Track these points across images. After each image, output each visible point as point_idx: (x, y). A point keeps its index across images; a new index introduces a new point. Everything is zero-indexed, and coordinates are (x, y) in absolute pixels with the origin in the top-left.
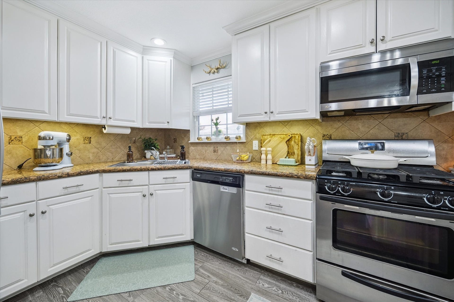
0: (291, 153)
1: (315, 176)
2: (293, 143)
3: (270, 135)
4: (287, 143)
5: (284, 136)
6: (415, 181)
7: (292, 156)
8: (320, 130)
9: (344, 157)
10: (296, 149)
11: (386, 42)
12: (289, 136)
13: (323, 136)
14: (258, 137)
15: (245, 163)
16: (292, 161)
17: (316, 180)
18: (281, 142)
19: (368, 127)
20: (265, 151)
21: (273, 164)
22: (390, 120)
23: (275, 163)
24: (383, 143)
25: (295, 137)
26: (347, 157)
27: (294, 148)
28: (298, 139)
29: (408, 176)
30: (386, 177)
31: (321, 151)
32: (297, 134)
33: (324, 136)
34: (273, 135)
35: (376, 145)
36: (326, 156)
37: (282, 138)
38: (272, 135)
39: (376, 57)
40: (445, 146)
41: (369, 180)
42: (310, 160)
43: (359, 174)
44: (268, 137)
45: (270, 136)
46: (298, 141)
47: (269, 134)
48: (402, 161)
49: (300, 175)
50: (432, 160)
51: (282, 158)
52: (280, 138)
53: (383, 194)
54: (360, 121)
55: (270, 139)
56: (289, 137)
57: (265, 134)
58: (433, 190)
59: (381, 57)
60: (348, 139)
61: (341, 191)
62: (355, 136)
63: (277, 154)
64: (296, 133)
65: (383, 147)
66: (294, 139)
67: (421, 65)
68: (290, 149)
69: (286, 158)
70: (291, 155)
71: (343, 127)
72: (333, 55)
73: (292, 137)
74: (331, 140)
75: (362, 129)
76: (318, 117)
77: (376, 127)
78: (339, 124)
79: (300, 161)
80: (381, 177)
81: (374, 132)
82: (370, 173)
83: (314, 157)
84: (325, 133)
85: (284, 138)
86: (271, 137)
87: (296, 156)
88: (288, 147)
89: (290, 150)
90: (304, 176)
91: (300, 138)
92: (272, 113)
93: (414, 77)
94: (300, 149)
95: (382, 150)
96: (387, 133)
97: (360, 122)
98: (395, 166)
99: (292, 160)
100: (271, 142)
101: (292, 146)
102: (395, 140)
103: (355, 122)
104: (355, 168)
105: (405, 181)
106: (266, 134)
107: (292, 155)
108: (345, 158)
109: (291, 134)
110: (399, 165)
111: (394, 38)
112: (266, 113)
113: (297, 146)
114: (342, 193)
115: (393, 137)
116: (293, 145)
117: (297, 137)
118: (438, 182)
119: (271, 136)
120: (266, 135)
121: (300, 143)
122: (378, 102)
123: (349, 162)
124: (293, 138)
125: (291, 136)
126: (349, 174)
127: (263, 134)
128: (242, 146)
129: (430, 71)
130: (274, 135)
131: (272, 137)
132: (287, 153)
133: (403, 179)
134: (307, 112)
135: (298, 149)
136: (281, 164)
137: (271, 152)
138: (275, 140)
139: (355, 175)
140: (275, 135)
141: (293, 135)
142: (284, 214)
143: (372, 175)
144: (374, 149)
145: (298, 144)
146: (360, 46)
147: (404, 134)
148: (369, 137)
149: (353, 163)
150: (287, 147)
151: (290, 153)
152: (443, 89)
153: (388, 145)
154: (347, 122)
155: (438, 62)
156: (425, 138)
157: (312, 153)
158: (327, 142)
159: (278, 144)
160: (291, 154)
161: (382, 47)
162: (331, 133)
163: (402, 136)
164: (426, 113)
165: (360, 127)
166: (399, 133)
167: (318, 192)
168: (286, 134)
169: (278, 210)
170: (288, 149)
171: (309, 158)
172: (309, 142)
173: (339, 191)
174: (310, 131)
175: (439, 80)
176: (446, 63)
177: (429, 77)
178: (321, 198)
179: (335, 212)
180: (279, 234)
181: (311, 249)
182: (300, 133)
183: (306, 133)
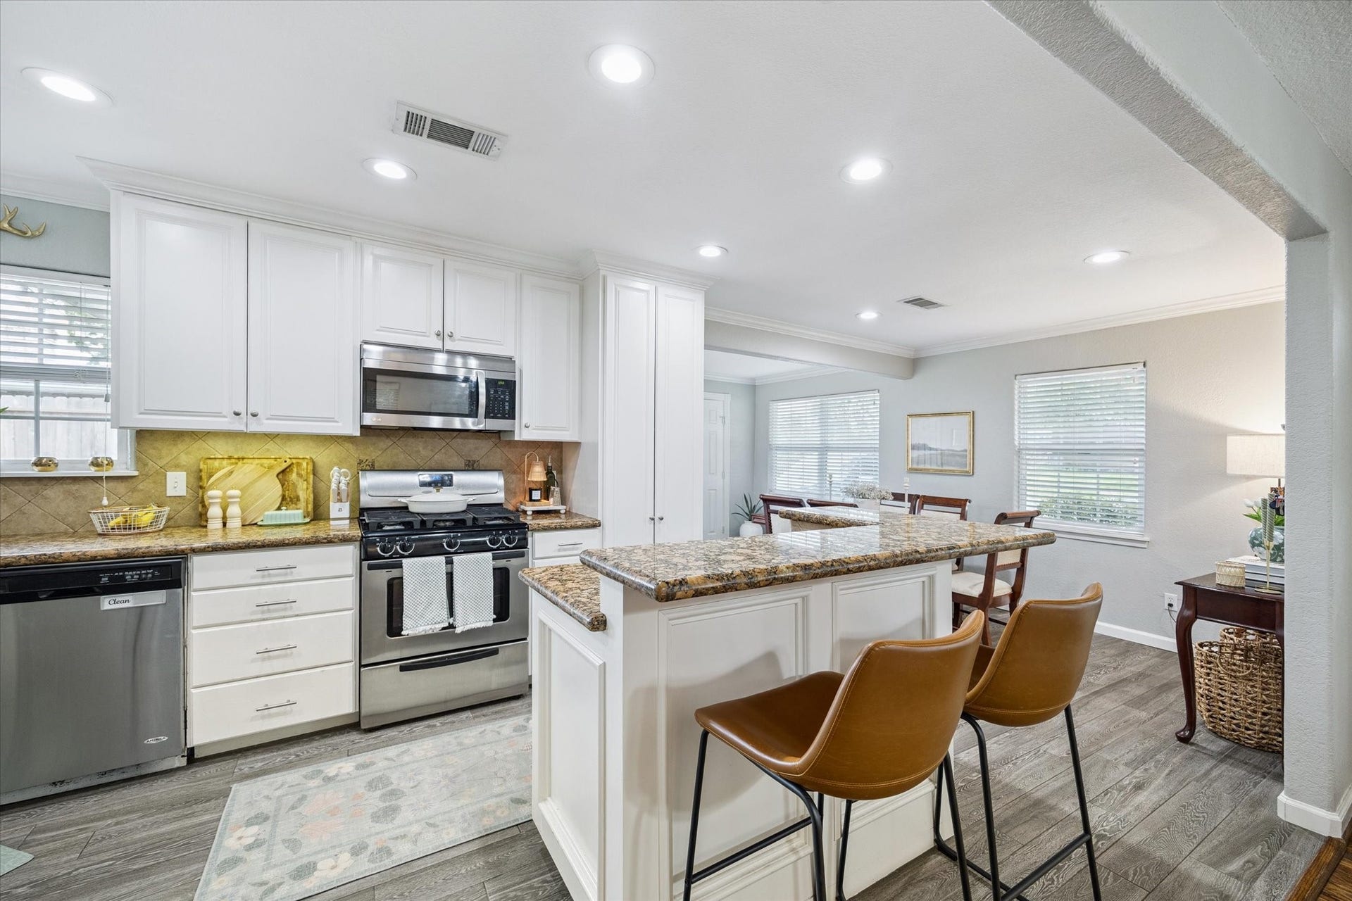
0: (290, 498)
1: (360, 535)
2: (294, 476)
3: (230, 458)
4: (280, 476)
5: (272, 461)
6: (481, 523)
7: (294, 505)
8: (355, 453)
9: (399, 499)
10: (303, 490)
11: (454, 341)
12: (285, 462)
13: (359, 464)
14: (184, 463)
15: (149, 533)
16: (295, 514)
17: (360, 539)
18: (264, 474)
19: (431, 450)
20: (222, 498)
21: (243, 525)
23: (247, 523)
24: (451, 476)
25: (299, 464)
26: (403, 500)
27: (299, 487)
28: (307, 469)
29: (475, 519)
30: (453, 524)
31: (358, 493)
32: (303, 458)
33: (360, 462)
34: (238, 459)
35: (442, 478)
36: (366, 501)
37: (266, 465)
38: (236, 459)
39: (441, 358)
40: (514, 477)
41: (435, 529)
42: (340, 510)
43: (423, 523)
44: (222, 464)
45: (229, 461)
46: (307, 472)
47: (226, 457)
48: (470, 500)
49: (332, 536)
50: (500, 497)
51: (268, 511)
52: (259, 466)
53: (449, 546)
54: (420, 439)
55: (229, 468)
56: (284, 466)
57: (212, 457)
58: (494, 530)
59: (448, 360)
60: (402, 468)
61: (399, 550)
62: (413, 465)
63: (253, 504)
64: (301, 457)
65: (451, 480)
66: (297, 469)
67: (490, 382)
68: (288, 490)
69: (279, 509)
70: (290, 503)
71: (394, 449)
72: (381, 333)
73: (292, 464)
74: (374, 470)
75: (423, 452)
76: (357, 432)
77: (443, 451)
78: (388, 442)
79: (312, 514)
80: (448, 523)
81: (439, 457)
82: (436, 521)
83: (347, 504)
84: (364, 459)
85: (270, 467)
86: (232, 464)
87: (302, 504)
88: (282, 486)
89: (287, 492)
90: (340, 537)
91: (310, 467)
92: (254, 415)
93: (482, 394)
94: (311, 489)
95: (450, 486)
96: (455, 459)
97: (420, 442)
98: (464, 508)
99: (298, 514)
100: (233, 476)
101: (293, 484)
102: (465, 470)
103: (413, 440)
104: (416, 515)
105: (471, 524)
106: (216, 456)
107: (292, 503)
108: (401, 502)
109: (290, 458)
110: (469, 506)
111: (463, 339)
112: (237, 414)
113: (305, 482)
114: (402, 552)
115: (462, 466)
116: (295, 481)
117: (304, 464)
118: (500, 522)
119: (233, 461)
120: (215, 458)
121: (312, 476)
122: (444, 421)
123: (406, 508)
124: (295, 466)
125: (289, 462)
126: (408, 525)
127: (206, 457)
128: (121, 488)
129: (496, 392)
130: (241, 460)
131: (237, 463)
132: (280, 499)
133: (469, 523)
134: (337, 422)
135: (307, 489)
136: (270, 523)
137: (238, 500)
138: (246, 471)
139: (417, 526)
140: (243, 459)
141: (294, 461)
142: (297, 615)
143: (436, 523)
144: (439, 485)
145: (306, 480)
146: (423, 334)
147: (474, 462)
148: (433, 465)
149: (413, 508)
150: (280, 485)
151: (288, 499)
152: (507, 416)
153: (458, 478)
154: (401, 439)
155: (503, 383)
156: (496, 467)
157: (344, 496)
158: (369, 474)
159: (255, 481)
160: (291, 500)
161: (450, 345)
162: (374, 458)
163: (473, 465)
164: (497, 435)
165: (421, 449)
166: (469, 461)
167: (365, 560)
168: (276, 459)
169: (285, 609)
170: (283, 490)
171: (338, 505)
172: (338, 478)
173: (396, 551)
174: (332, 452)
175: (503, 405)
176: (510, 386)
177: (495, 399)
178: (371, 568)
179: (391, 584)
180: (285, 656)
181: (349, 658)
182: (311, 458)
183: (322, 456)
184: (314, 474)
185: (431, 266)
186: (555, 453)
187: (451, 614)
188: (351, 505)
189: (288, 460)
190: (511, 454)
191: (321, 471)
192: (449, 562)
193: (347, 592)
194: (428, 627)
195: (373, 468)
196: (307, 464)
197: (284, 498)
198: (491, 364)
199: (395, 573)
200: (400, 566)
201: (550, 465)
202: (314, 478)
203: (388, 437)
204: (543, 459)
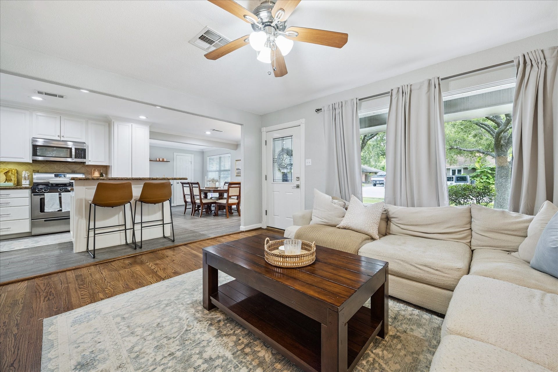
2: (10, 174)
4: (5, 174)
7: (10, 182)
8: (32, 168)
11: (64, 138)
16: (10, 184)
17: (31, 188)
19: (59, 168)
22: (70, 165)
24: (66, 175)
26: (47, 181)
27: (12, 177)
29: (70, 184)
31: (32, 178)
32: (13, 169)
33: (34, 170)
35: (62, 175)
36: (35, 181)
43: (52, 184)
49: (23, 187)
51: (1, 182)
53: (60, 190)
56: (7, 171)
60: (49, 172)
62: (52, 171)
66: (11, 172)
67: (76, 149)
68: (8, 177)
69: (5, 182)
71: (46, 167)
72: (39, 135)
74: (39, 173)
75: (56, 168)
76: (31, 162)
77: (63, 168)
79: (16, 183)
81: (62, 170)
83: (28, 181)
84: (34, 169)
87: (13, 181)
88: (6, 176)
91: (16, 172)
93: (73, 152)
94: (16, 177)
96: (68, 170)
97: (55, 165)
101: (10, 176)
103: (53, 165)
111: (67, 137)
115: (71, 172)
117: (14, 171)
121: (16, 174)
125: (8, 170)
126: (47, 185)
129: (79, 152)
132: (5, 180)
133: (68, 185)
134: (24, 159)
135: (15, 177)
139: (50, 185)
141: (10, 170)
142: (11, 207)
145: (14, 175)
146: (53, 136)
147: (75, 171)
148: (60, 172)
150: (5, 176)
152: (83, 158)
153: (68, 175)
155: (81, 149)
157: (27, 179)
158: (36, 174)
162: (38, 169)
166: (73, 171)
167: (32, 193)
168: (3, 169)
169: (7, 205)
170: (6, 178)
171: (25, 181)
172: (25, 174)
173: (43, 191)
174: (24, 167)
175: (81, 155)
176: (84, 150)
177: (78, 153)
178: (34, 195)
179: (41, 199)
180: (7, 217)
181: (28, 218)
182: (16, 169)
183: (19, 168)
184: (17, 174)
185: (56, 118)
186: (105, 169)
187: (61, 207)
188: (29, 181)
189: (8, 169)
190: (88, 169)
191: (19, 173)
192: (60, 194)
193: (27, 201)
194: (53, 210)
195: (38, 172)
196: (15, 171)
197: (6, 180)
198: (76, 144)
199: (42, 197)
200: (44, 195)
201: (101, 172)
202: (17, 175)
203: (44, 164)
204: (99, 171)
